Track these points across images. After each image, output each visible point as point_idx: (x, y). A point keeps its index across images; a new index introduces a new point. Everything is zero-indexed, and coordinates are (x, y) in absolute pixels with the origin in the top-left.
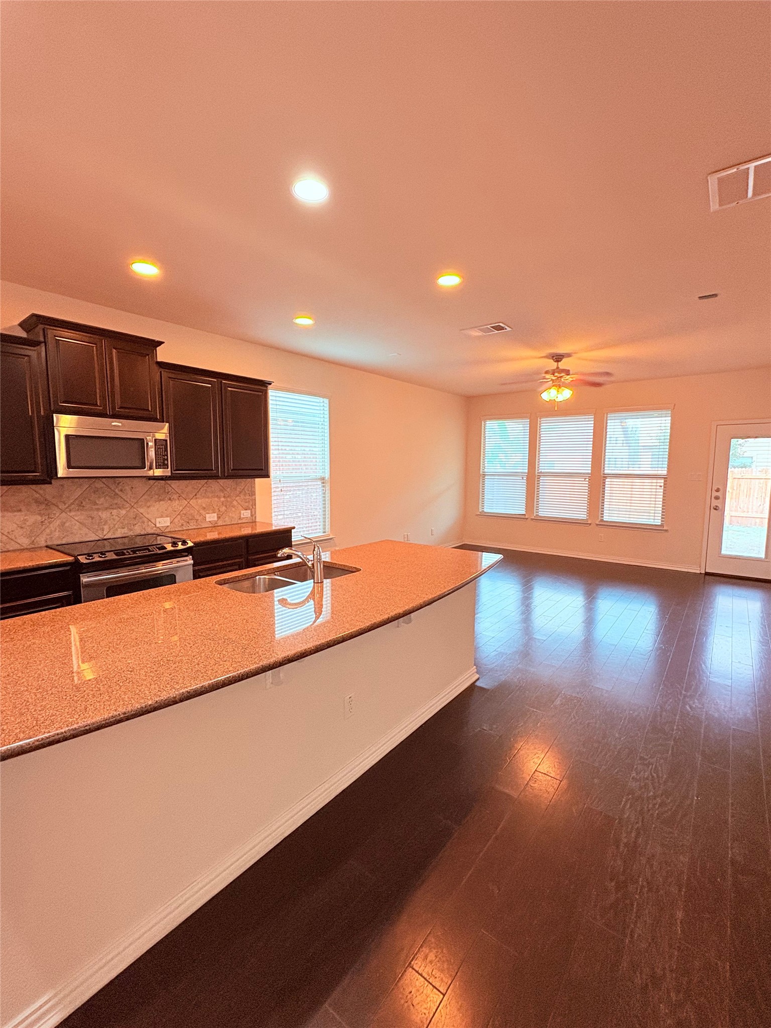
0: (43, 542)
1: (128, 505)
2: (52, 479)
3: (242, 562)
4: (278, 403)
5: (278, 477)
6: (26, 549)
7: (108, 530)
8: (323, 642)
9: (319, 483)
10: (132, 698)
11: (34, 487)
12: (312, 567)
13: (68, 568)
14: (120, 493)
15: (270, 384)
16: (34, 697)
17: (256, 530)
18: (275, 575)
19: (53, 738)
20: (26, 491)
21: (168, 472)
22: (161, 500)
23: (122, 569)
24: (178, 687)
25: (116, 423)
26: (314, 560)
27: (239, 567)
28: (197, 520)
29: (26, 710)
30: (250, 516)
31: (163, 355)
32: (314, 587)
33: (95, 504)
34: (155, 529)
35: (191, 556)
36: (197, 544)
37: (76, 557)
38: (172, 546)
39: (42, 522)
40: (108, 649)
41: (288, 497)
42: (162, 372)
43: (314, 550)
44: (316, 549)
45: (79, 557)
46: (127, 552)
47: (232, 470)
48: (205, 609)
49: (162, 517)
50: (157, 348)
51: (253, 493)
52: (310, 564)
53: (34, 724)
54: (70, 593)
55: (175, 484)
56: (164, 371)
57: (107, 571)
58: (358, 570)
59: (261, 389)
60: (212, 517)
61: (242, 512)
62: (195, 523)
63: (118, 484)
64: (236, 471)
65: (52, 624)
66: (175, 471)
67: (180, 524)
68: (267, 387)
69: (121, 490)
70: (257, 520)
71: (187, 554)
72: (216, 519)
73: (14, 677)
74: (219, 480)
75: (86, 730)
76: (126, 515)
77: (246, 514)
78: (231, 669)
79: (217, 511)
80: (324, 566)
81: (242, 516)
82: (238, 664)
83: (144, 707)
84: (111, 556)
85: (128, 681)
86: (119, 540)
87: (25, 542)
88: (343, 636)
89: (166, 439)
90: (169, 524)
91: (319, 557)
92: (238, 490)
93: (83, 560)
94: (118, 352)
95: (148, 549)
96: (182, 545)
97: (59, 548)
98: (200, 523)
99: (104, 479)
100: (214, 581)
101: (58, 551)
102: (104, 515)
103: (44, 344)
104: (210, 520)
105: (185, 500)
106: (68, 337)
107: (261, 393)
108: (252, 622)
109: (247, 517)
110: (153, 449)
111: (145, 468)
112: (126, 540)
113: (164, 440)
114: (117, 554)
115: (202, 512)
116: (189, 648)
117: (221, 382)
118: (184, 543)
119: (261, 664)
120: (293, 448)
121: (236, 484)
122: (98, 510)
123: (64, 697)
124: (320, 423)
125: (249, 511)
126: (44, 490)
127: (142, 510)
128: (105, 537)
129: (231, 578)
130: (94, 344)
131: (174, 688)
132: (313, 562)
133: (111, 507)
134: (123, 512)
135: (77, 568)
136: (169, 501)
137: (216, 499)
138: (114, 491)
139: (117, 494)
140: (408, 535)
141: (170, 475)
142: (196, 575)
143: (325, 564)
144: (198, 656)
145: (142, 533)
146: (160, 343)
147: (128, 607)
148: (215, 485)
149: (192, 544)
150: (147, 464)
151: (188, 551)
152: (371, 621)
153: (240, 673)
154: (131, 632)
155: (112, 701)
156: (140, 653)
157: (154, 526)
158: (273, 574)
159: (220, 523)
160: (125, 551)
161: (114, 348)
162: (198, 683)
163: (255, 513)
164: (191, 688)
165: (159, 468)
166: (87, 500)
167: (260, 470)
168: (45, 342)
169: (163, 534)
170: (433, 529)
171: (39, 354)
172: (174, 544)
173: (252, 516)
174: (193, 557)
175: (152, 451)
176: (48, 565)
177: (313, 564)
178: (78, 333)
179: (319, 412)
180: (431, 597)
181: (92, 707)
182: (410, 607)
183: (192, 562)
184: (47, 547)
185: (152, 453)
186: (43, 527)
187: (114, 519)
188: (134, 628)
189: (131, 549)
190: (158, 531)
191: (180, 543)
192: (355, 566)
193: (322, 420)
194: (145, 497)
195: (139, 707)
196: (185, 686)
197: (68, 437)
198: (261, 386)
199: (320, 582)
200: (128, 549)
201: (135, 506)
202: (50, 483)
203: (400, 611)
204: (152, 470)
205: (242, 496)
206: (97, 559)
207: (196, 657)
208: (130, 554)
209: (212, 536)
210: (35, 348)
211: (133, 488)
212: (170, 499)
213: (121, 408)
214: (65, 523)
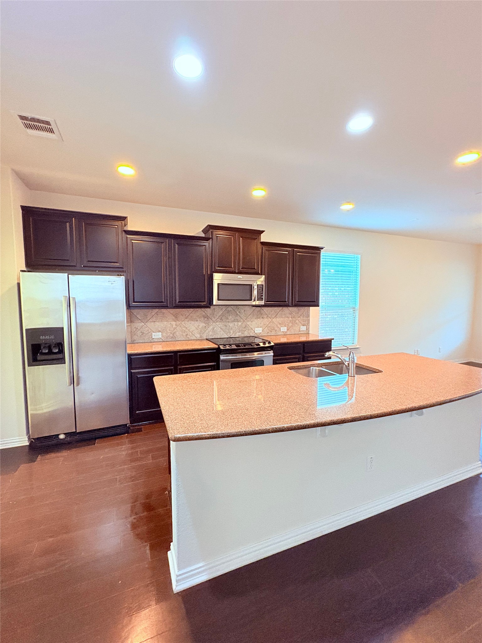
0: (205, 337)
1: (242, 320)
2: (211, 305)
3: (300, 357)
4: (326, 260)
5: (324, 306)
6: (198, 340)
7: (232, 333)
8: (357, 416)
9: (352, 310)
10: (248, 424)
11: (203, 309)
12: (348, 366)
13: (215, 351)
14: (239, 314)
15: (323, 249)
16: (206, 413)
17: (309, 338)
18: (322, 367)
19: (215, 435)
20: (200, 311)
21: (262, 303)
22: (258, 318)
23: (238, 354)
24: (271, 424)
25: (240, 276)
26: (349, 361)
27: (299, 360)
28: (276, 330)
29: (203, 418)
30: (306, 330)
31: (264, 238)
32: (349, 379)
33: (227, 319)
34: (254, 334)
35: (272, 351)
36: (276, 344)
37: (219, 346)
38: (263, 344)
39: (205, 327)
40: (235, 396)
41: (328, 319)
42: (263, 247)
43: (350, 355)
44: (351, 354)
45: (220, 346)
46: (241, 345)
47: (297, 302)
48: (282, 382)
49: (258, 327)
50: (262, 235)
51: (308, 316)
52: (346, 364)
53: (207, 426)
54: (215, 363)
55: (266, 309)
56: (264, 247)
57: (232, 355)
58: (381, 372)
59: (317, 252)
60: (284, 329)
61: (301, 327)
62: (275, 332)
63: (238, 309)
64: (299, 303)
65: (211, 378)
66: (266, 302)
67: (267, 332)
68: (320, 250)
69: (239, 312)
70: (310, 333)
71: (270, 349)
72: (286, 330)
73: (198, 401)
74: (289, 308)
75: (228, 435)
76: (241, 326)
77: (304, 328)
78: (299, 420)
79: (287, 325)
80: (356, 366)
81: (301, 330)
82: (303, 418)
83: (254, 430)
84: (234, 347)
85: (246, 415)
86: (237, 338)
87: (198, 336)
88: (371, 414)
89: (263, 284)
90: (261, 332)
91: (353, 360)
92: (299, 313)
93: (222, 347)
94: (243, 239)
95: (251, 345)
96: (268, 344)
97: (211, 340)
98: (278, 333)
99: (232, 306)
100: (287, 367)
101: (212, 342)
102: (231, 325)
103: (211, 239)
104: (282, 331)
105: (270, 318)
106: (221, 234)
107: (317, 255)
108: (309, 395)
109: (304, 331)
110: (256, 290)
111: (252, 300)
112: (240, 339)
113: (262, 285)
114: (236, 346)
115: (279, 326)
116: (275, 403)
117: (294, 250)
118: (269, 343)
119: (316, 421)
120: (333, 288)
121: (299, 310)
122: (228, 322)
123: (218, 416)
124: (354, 271)
125: (305, 327)
126: (207, 311)
127: (248, 323)
128: (231, 337)
129: (296, 366)
130: (232, 236)
131: (269, 424)
132: (348, 362)
133: (234, 321)
134: (240, 324)
135: (218, 351)
136: (262, 319)
137: (287, 319)
138: (236, 312)
139: (238, 314)
140: (418, 350)
141: (264, 304)
142: (275, 362)
143: (357, 365)
144: (280, 409)
145: (248, 336)
146: (263, 232)
147: (244, 375)
148: (286, 310)
149: (273, 344)
150: (253, 298)
151: (271, 348)
152: (392, 408)
153: (304, 424)
154: (246, 389)
155: (239, 424)
156: (250, 401)
157: (254, 332)
158: (321, 367)
159: (288, 333)
160: (240, 345)
161: (241, 237)
162: (281, 424)
163: (309, 328)
164: (277, 426)
165: (258, 301)
166: (224, 317)
167: (313, 302)
168: (212, 238)
169: (258, 337)
170: (440, 347)
171: (209, 244)
172: (264, 343)
173: (307, 330)
174: (273, 352)
175: (255, 291)
176: (207, 348)
177: (349, 364)
178: (225, 231)
179: (353, 264)
180: (442, 399)
181: (230, 424)
182: (425, 403)
183: (273, 354)
184: (206, 339)
185: (255, 293)
186: (206, 330)
187: (235, 327)
188: (247, 387)
189: (243, 343)
190: (256, 335)
191: (267, 343)
192: (378, 369)
193: (355, 269)
194: (251, 316)
195: (252, 430)
196: (274, 424)
197: (218, 284)
198: (316, 250)
199: (352, 376)
200: (242, 344)
201: (245, 321)
202: (210, 308)
203: (416, 405)
204: (255, 302)
205: (302, 317)
206: (228, 347)
207: (279, 409)
208: (242, 347)
209: (283, 340)
210: (208, 242)
211: (245, 311)
212: (263, 318)
213: (242, 268)
214: (214, 328)
